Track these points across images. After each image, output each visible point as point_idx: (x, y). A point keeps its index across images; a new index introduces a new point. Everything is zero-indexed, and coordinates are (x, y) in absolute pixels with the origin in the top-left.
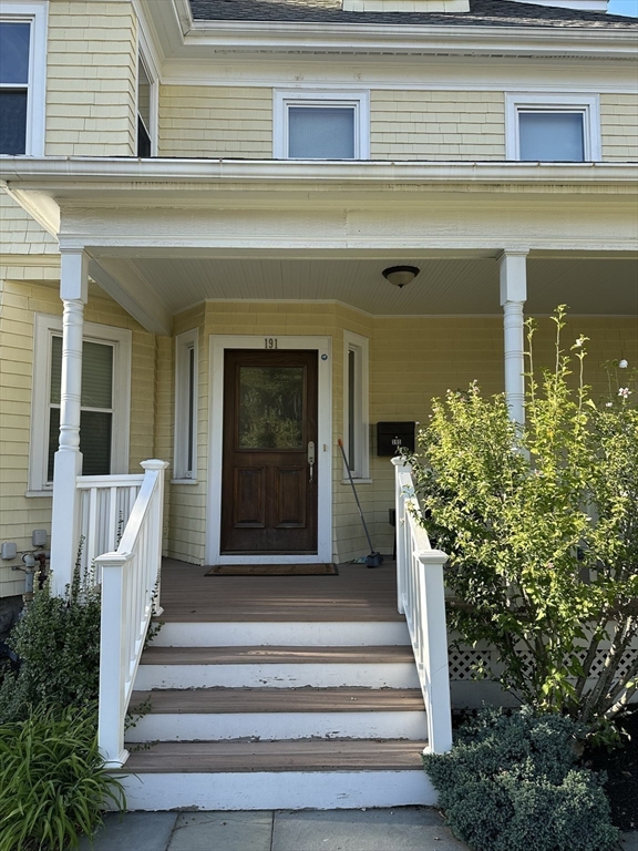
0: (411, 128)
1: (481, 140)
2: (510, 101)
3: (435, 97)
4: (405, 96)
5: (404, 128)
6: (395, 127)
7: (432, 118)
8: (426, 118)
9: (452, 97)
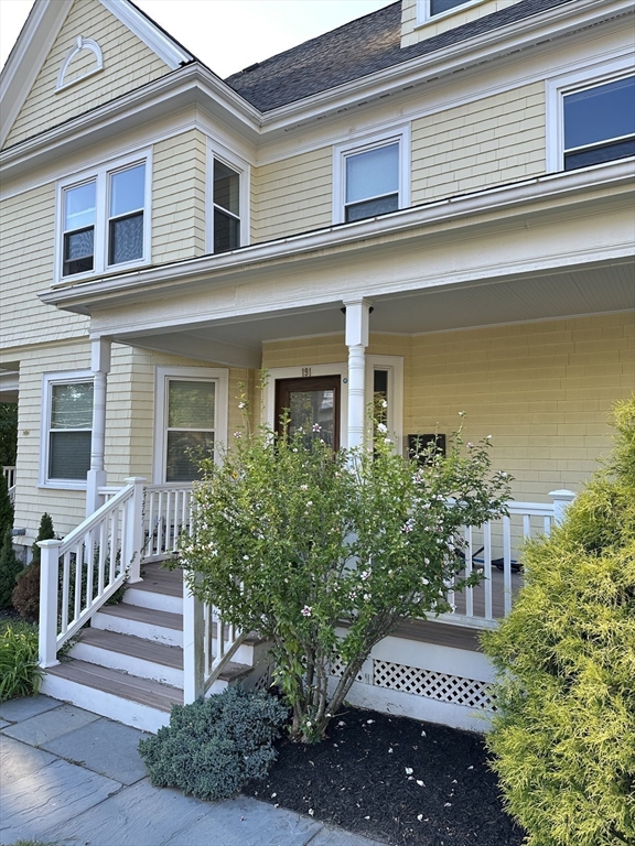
0: (448, 146)
1: (521, 137)
2: (552, 87)
3: (472, 109)
4: (444, 117)
5: (443, 148)
6: (434, 151)
7: (469, 130)
8: (464, 132)
9: (491, 103)
